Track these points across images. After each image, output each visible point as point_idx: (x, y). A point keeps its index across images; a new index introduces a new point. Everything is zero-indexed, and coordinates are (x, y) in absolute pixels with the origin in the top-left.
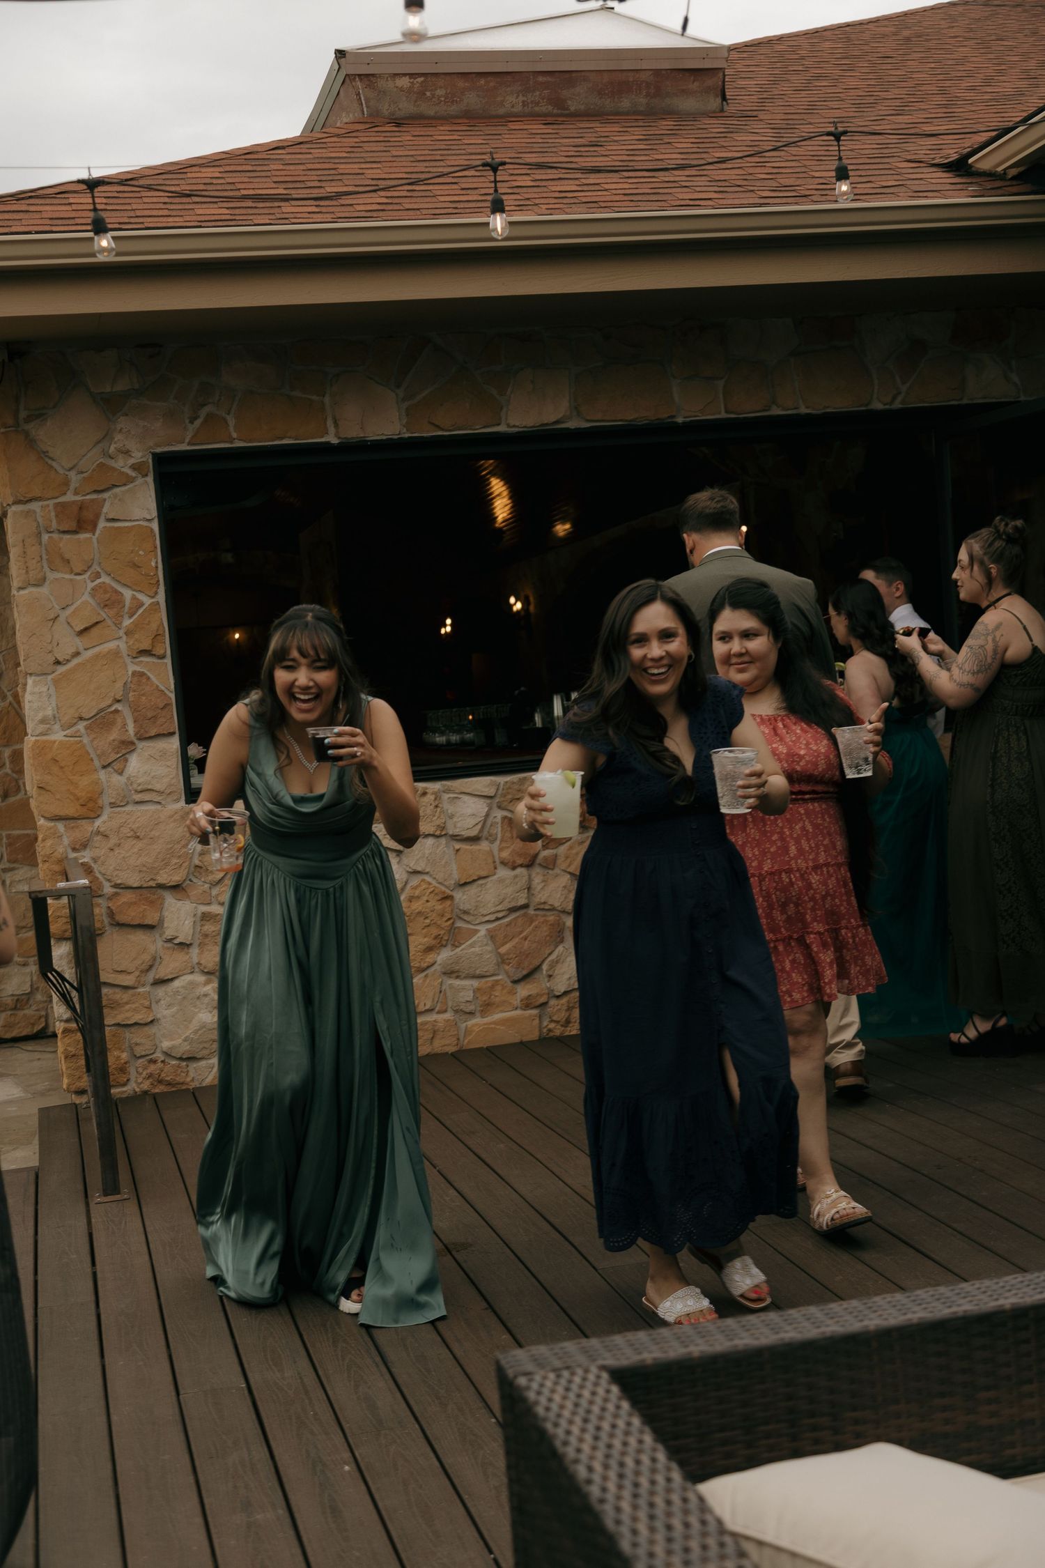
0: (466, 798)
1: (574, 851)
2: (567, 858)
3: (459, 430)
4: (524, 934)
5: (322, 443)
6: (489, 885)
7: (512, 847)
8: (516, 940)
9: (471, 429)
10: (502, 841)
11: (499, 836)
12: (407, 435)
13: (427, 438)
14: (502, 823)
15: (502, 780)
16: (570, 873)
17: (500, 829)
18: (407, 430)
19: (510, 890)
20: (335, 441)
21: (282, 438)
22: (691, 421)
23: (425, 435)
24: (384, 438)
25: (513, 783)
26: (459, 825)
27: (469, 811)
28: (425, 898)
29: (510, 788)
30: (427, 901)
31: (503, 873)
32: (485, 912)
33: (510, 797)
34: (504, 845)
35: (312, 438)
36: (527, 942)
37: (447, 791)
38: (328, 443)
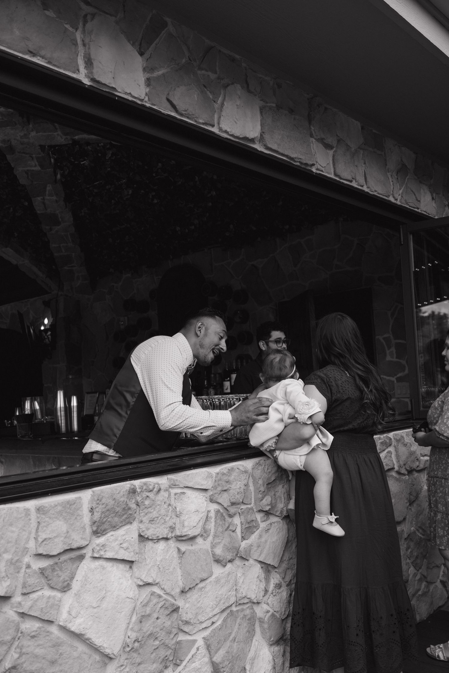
0: (189, 492)
1: (263, 540)
2: (259, 546)
3: (188, 118)
4: (233, 635)
5: (73, 79)
6: (208, 588)
7: (223, 542)
8: (228, 643)
9: (196, 121)
10: (215, 536)
11: (213, 531)
12: (148, 105)
13: (163, 114)
14: (216, 518)
15: (214, 470)
16: (260, 562)
17: (213, 524)
18: (149, 100)
19: (224, 590)
20: (87, 82)
21: (34, 55)
22: (320, 174)
23: (162, 111)
24: (130, 98)
25: (224, 474)
26: (186, 524)
27: (192, 507)
28: (155, 615)
29: (220, 480)
30: (157, 618)
31: (218, 571)
32: (203, 619)
33: (219, 489)
34: (217, 540)
35: (65, 69)
36: (236, 644)
37: (174, 485)
38: (80, 82)
